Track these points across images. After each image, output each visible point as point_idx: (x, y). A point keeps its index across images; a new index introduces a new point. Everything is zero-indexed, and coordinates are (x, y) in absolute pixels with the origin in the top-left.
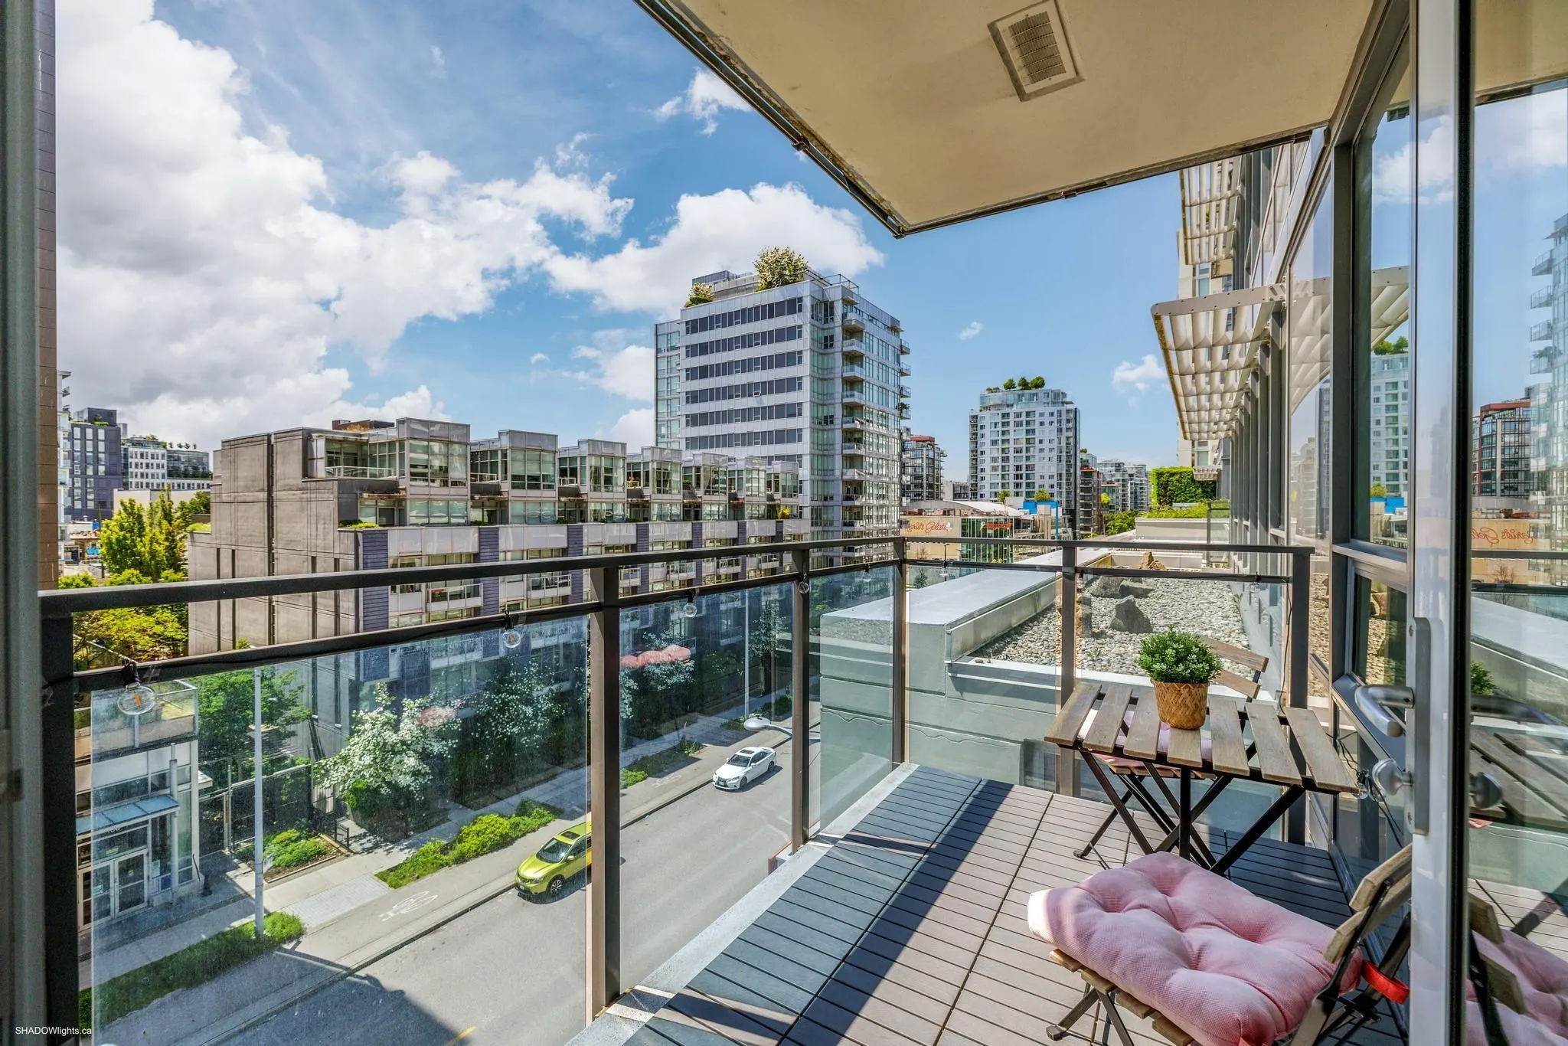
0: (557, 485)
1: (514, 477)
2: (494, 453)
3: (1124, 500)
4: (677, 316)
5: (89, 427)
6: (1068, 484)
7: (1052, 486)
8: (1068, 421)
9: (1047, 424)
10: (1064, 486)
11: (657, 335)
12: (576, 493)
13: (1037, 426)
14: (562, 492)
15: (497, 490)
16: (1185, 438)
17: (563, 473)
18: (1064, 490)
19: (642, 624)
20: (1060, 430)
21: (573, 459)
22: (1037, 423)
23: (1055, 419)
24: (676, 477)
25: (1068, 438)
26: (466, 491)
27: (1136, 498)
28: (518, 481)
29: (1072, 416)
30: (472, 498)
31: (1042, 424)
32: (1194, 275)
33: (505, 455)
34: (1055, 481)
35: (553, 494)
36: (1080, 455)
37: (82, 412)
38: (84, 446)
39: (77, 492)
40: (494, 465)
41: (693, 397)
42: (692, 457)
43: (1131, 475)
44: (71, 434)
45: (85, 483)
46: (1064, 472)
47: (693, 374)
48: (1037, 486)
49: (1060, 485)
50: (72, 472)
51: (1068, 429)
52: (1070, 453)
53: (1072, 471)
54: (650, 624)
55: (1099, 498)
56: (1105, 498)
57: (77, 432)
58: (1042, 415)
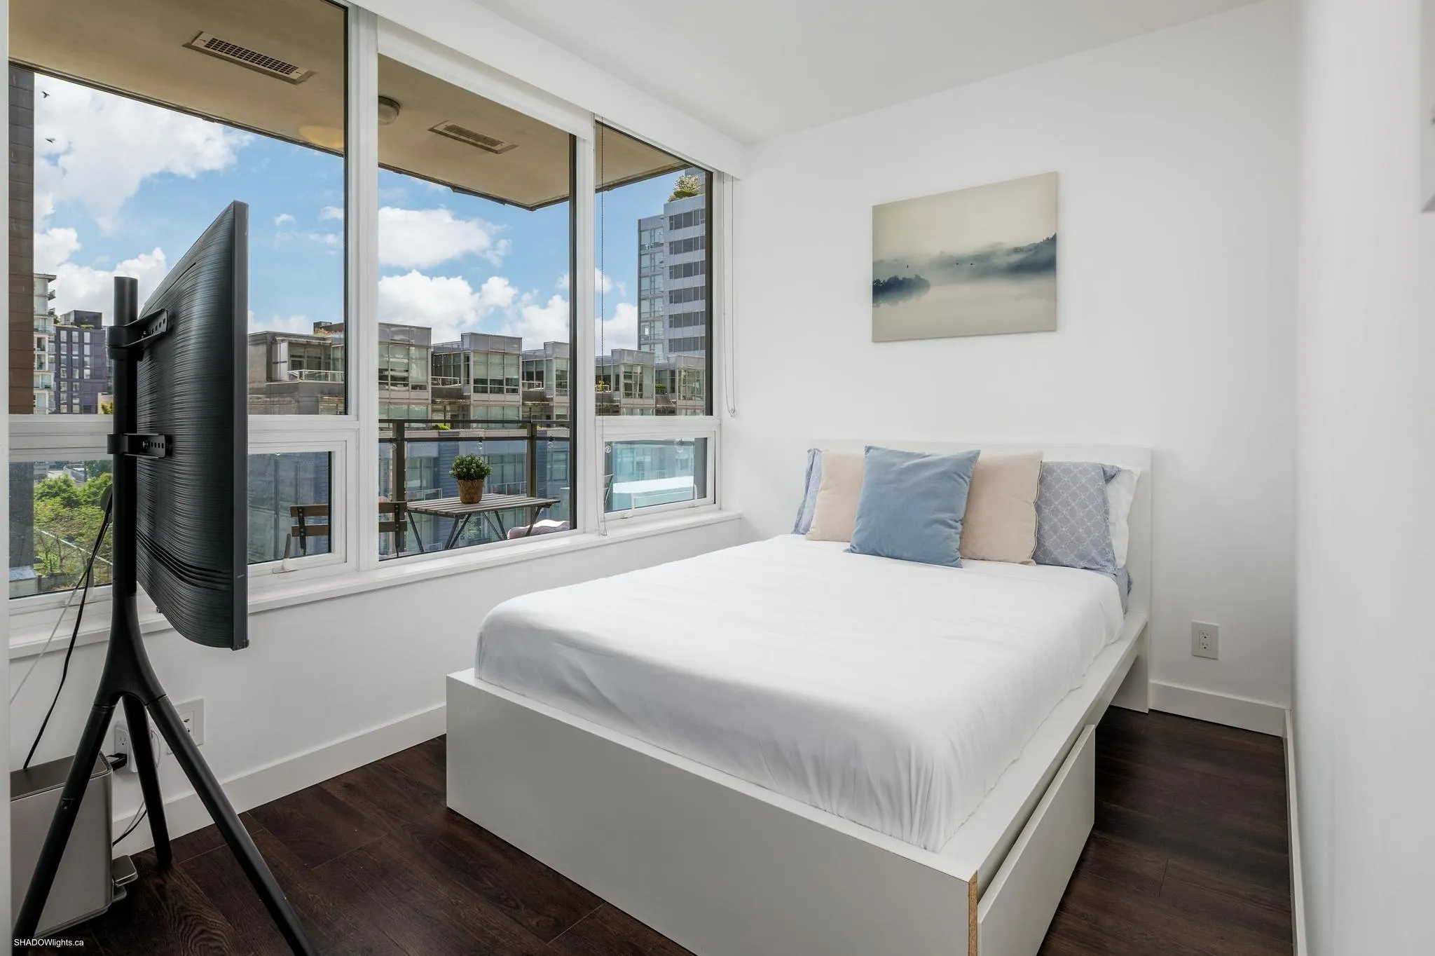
0: (521, 389)
1: (476, 381)
2: (457, 356)
4: (661, 212)
5: (75, 330)
11: (640, 231)
12: (542, 397)
14: (526, 397)
15: (459, 395)
17: (529, 376)
21: (539, 362)
24: (649, 383)
26: (427, 394)
28: (481, 385)
30: (433, 402)
33: (468, 359)
35: (517, 398)
37: (69, 314)
38: (70, 350)
39: (63, 396)
40: (457, 368)
41: (677, 297)
44: (58, 336)
45: (70, 388)
47: (675, 272)
50: (57, 376)
57: (64, 334)
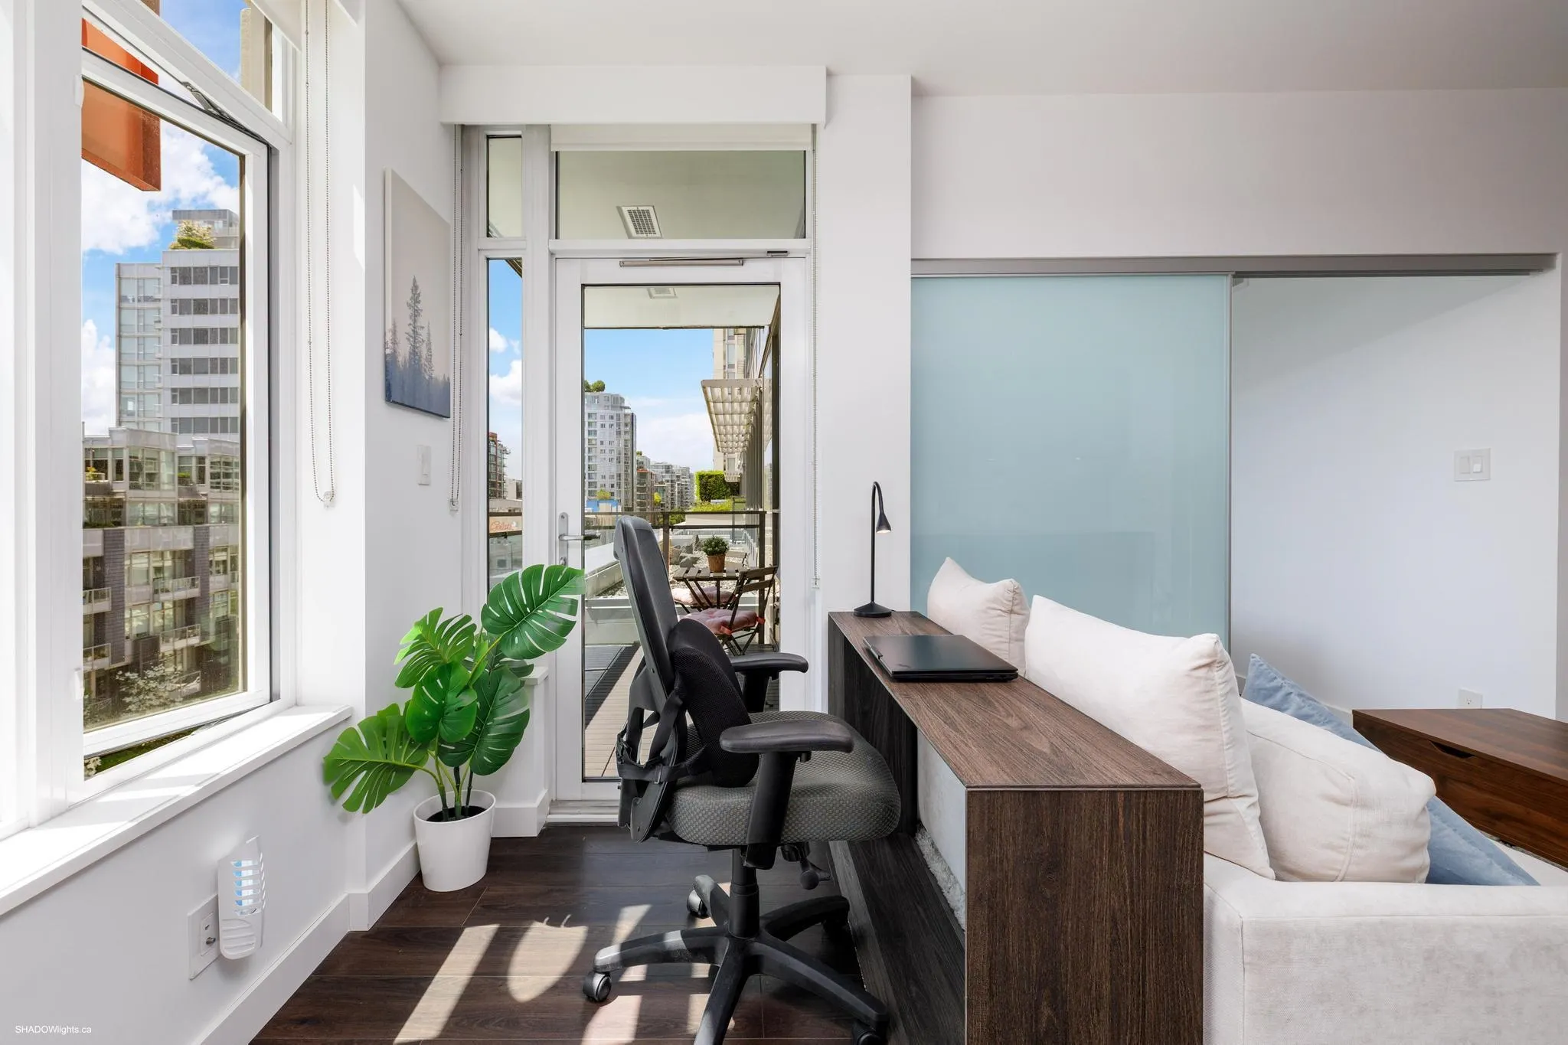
3: (672, 499)
6: (626, 484)
7: (612, 486)
8: (626, 425)
9: (607, 426)
10: (623, 485)
11: (120, 278)
13: (598, 428)
16: (719, 451)
18: (623, 490)
19: (113, 662)
20: (619, 433)
22: (599, 425)
23: (614, 422)
24: (169, 472)
25: (626, 440)
27: (682, 497)
29: (629, 420)
31: (603, 426)
32: (724, 369)
34: (615, 481)
36: (636, 457)
41: (183, 367)
42: (190, 443)
43: (678, 477)
46: (623, 473)
47: (181, 336)
48: (598, 485)
49: (619, 485)
51: (626, 432)
52: (629, 454)
53: (629, 471)
54: (128, 660)
55: (652, 497)
56: (657, 497)
58: (603, 417)
